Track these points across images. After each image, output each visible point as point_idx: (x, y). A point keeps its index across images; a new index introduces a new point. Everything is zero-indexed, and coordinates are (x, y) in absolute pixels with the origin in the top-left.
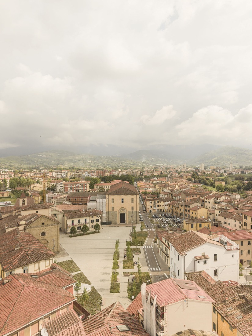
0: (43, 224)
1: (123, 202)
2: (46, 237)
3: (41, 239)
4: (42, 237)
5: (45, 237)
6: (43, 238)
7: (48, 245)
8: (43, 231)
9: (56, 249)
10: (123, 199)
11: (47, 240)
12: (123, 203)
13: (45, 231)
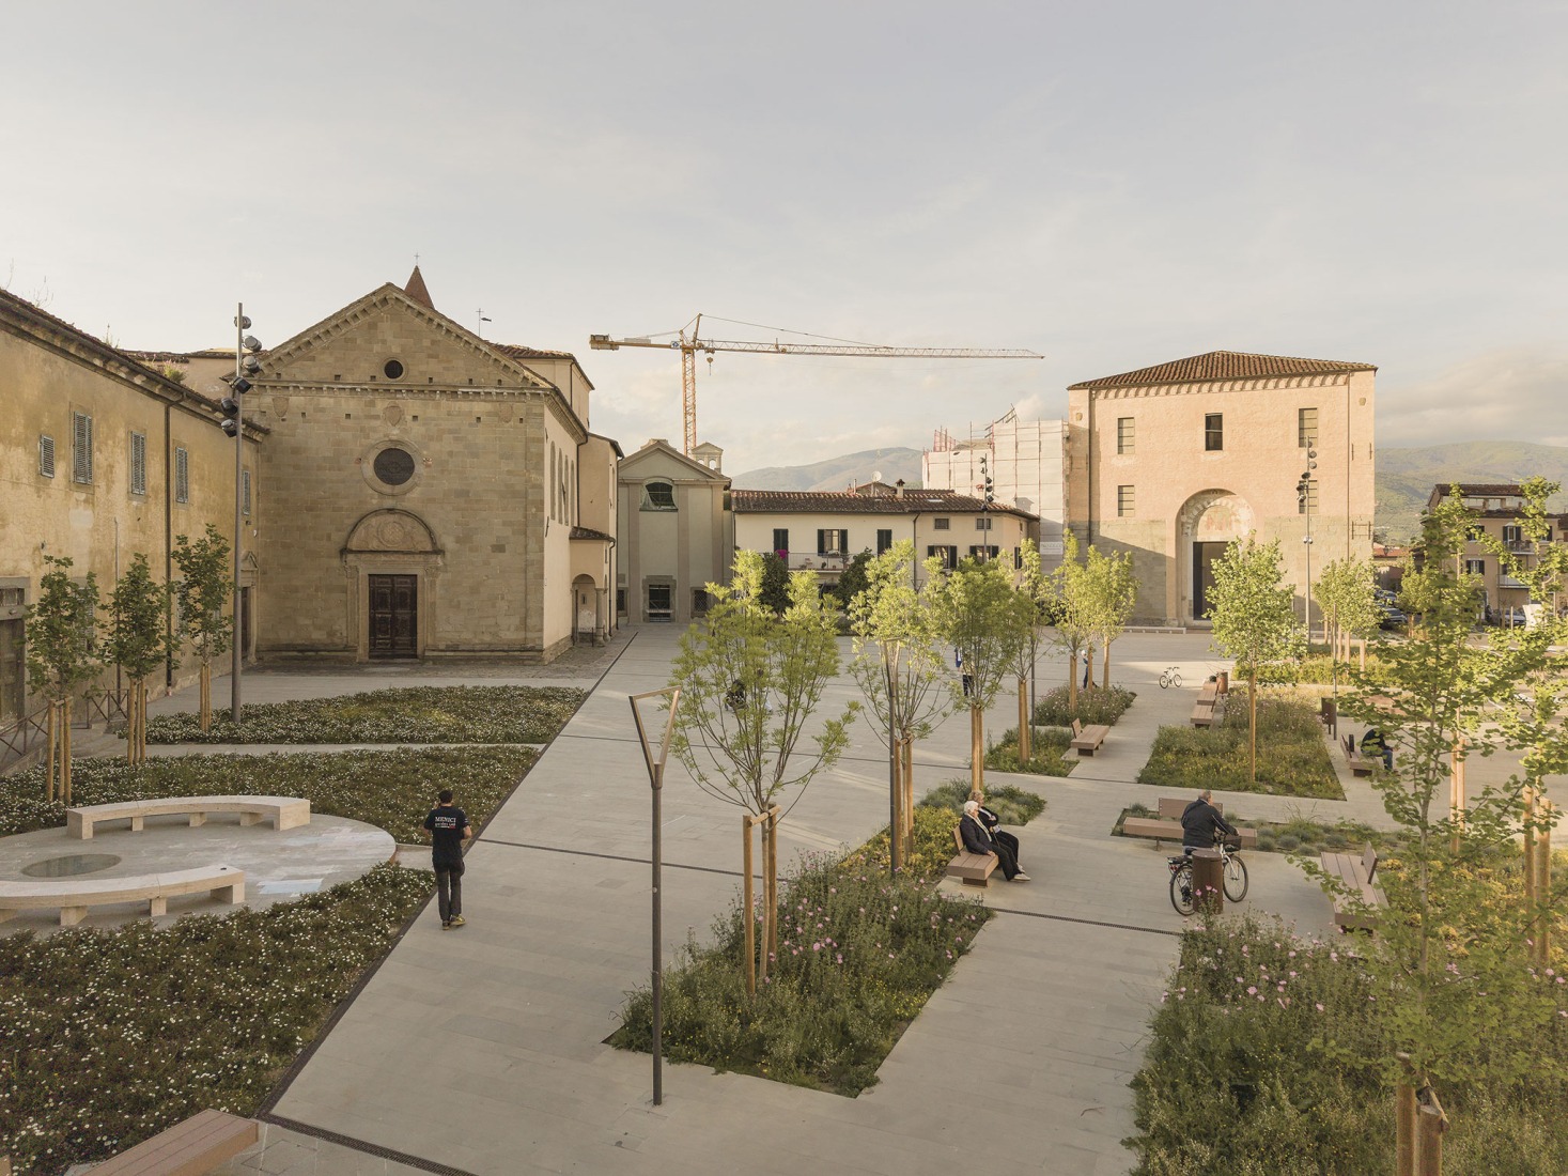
0: (393, 369)
1: (1214, 442)
2: (416, 494)
3: (375, 502)
4: (387, 488)
5: (413, 494)
6: (389, 503)
7: (441, 576)
8: (395, 433)
9: (515, 620)
10: (1213, 423)
11: (433, 523)
12: (1215, 455)
13: (410, 434)
